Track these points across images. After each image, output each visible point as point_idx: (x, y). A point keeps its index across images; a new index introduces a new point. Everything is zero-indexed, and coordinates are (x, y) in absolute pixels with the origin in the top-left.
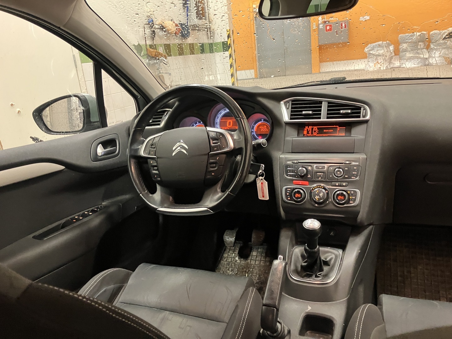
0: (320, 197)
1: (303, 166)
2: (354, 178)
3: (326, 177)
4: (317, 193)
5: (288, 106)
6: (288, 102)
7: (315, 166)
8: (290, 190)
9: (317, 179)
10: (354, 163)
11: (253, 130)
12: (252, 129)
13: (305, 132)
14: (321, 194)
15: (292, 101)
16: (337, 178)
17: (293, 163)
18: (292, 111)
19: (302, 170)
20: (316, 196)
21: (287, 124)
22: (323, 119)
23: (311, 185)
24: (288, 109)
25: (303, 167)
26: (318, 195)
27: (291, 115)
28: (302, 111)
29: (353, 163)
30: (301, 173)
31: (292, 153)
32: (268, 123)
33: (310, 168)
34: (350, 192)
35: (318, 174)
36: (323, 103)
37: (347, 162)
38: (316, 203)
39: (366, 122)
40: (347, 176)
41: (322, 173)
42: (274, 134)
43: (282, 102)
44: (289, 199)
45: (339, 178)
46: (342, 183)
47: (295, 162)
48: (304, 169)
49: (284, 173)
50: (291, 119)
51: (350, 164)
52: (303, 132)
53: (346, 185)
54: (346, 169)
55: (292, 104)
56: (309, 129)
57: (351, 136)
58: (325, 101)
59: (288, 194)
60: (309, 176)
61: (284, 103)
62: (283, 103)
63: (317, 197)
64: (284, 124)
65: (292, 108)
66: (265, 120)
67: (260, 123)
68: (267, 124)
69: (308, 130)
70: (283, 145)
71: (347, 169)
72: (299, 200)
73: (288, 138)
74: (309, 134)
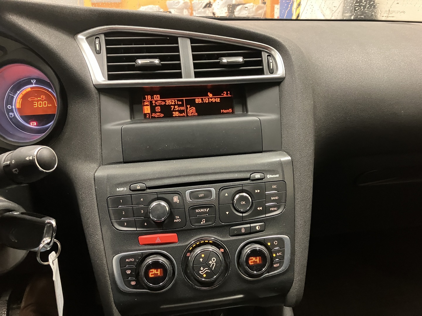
0: (210, 269)
1: (160, 196)
2: (275, 209)
3: (218, 216)
4: (201, 260)
5: (97, 46)
6: (96, 36)
7: (188, 192)
8: (132, 260)
9: (196, 224)
10: (271, 176)
11: (12, 106)
12: (7, 104)
13: (147, 110)
14: (213, 262)
15: (106, 34)
16: (241, 215)
17: (133, 191)
18: (109, 60)
19: (159, 208)
20: (202, 269)
21: (102, 90)
22: (187, 77)
23: (185, 242)
24: (98, 52)
25: (158, 199)
26: (206, 264)
27: (110, 68)
28: (134, 59)
29: (269, 176)
30: (159, 217)
31: (125, 162)
32: (50, 87)
33: (176, 199)
34: (272, 244)
35: (197, 211)
36: (179, 40)
37: (258, 176)
38: (203, 284)
39: (277, 83)
40: (261, 208)
41: (206, 207)
42: (70, 118)
43: (81, 37)
44: (133, 283)
45: (244, 215)
46: (252, 225)
47: (139, 188)
48: (163, 203)
49: (112, 217)
50: (110, 78)
51: (262, 179)
52: (142, 110)
53: (262, 229)
54: (256, 191)
55: (108, 43)
56: (154, 102)
57: (249, 113)
58: (184, 36)
59: (129, 272)
60: (177, 220)
61: (87, 38)
62: (84, 38)
63: (203, 271)
64: (94, 91)
65: (108, 51)
66: (39, 81)
67: (28, 88)
68: (48, 91)
69: (151, 102)
70: (99, 143)
71: (259, 191)
72: (161, 284)
73: (110, 126)
74: (156, 112)
